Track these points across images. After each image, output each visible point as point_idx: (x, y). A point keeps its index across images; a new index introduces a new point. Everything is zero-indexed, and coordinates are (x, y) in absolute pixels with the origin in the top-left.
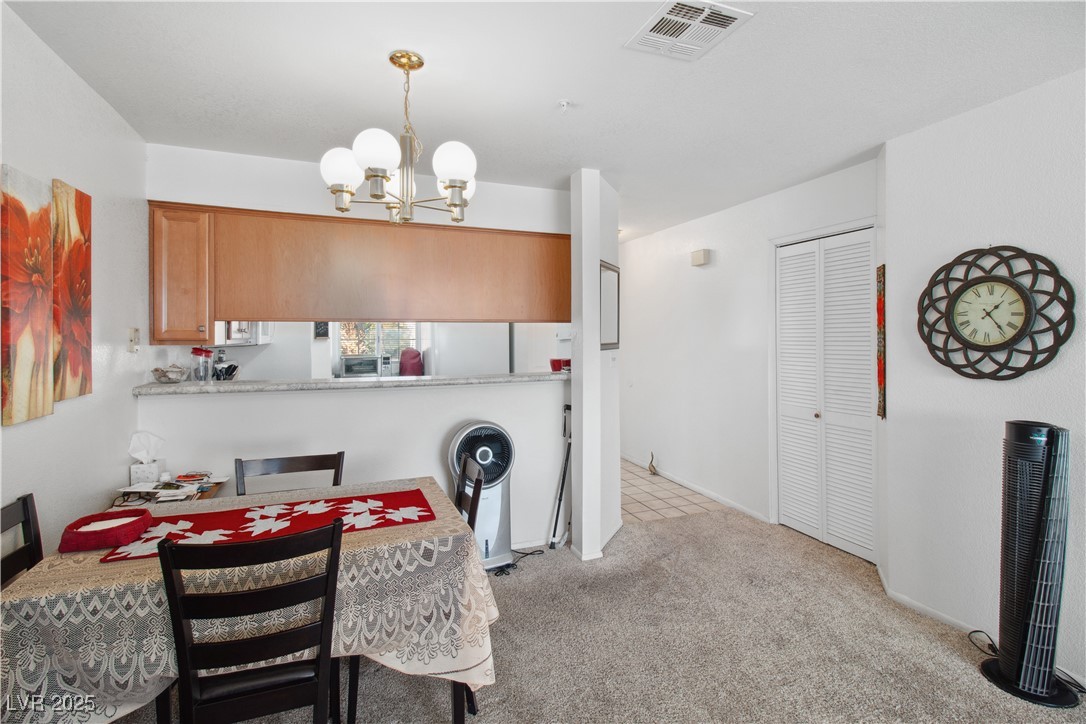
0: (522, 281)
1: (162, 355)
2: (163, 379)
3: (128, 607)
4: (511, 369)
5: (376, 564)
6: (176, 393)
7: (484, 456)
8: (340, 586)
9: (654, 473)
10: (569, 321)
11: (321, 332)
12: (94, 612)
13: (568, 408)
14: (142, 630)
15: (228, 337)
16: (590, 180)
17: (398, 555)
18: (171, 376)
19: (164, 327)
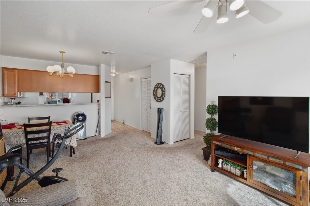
0: (91, 84)
1: (4, 99)
2: (7, 104)
3: (17, 134)
4: (92, 102)
5: (57, 129)
6: (11, 107)
7: (80, 118)
8: (51, 132)
9: (123, 124)
10: (99, 92)
11: (41, 94)
12: (12, 134)
13: (99, 109)
14: (20, 137)
15: (20, 95)
16: (103, 66)
17: (61, 127)
18: (9, 103)
19: (6, 94)
